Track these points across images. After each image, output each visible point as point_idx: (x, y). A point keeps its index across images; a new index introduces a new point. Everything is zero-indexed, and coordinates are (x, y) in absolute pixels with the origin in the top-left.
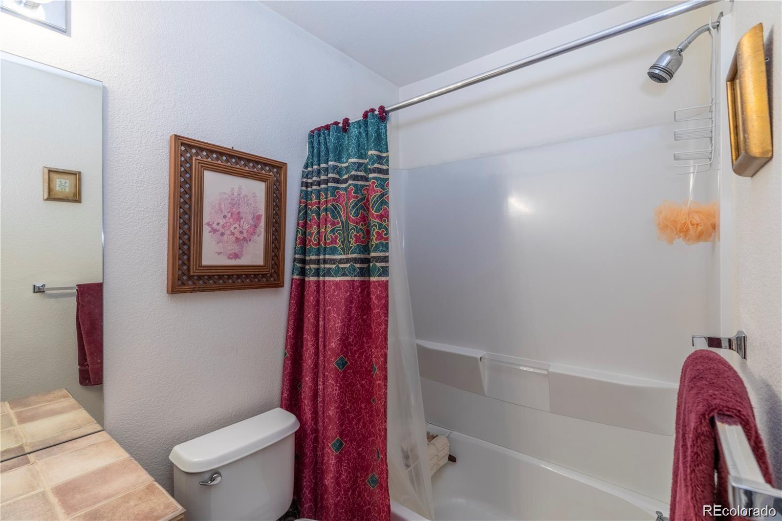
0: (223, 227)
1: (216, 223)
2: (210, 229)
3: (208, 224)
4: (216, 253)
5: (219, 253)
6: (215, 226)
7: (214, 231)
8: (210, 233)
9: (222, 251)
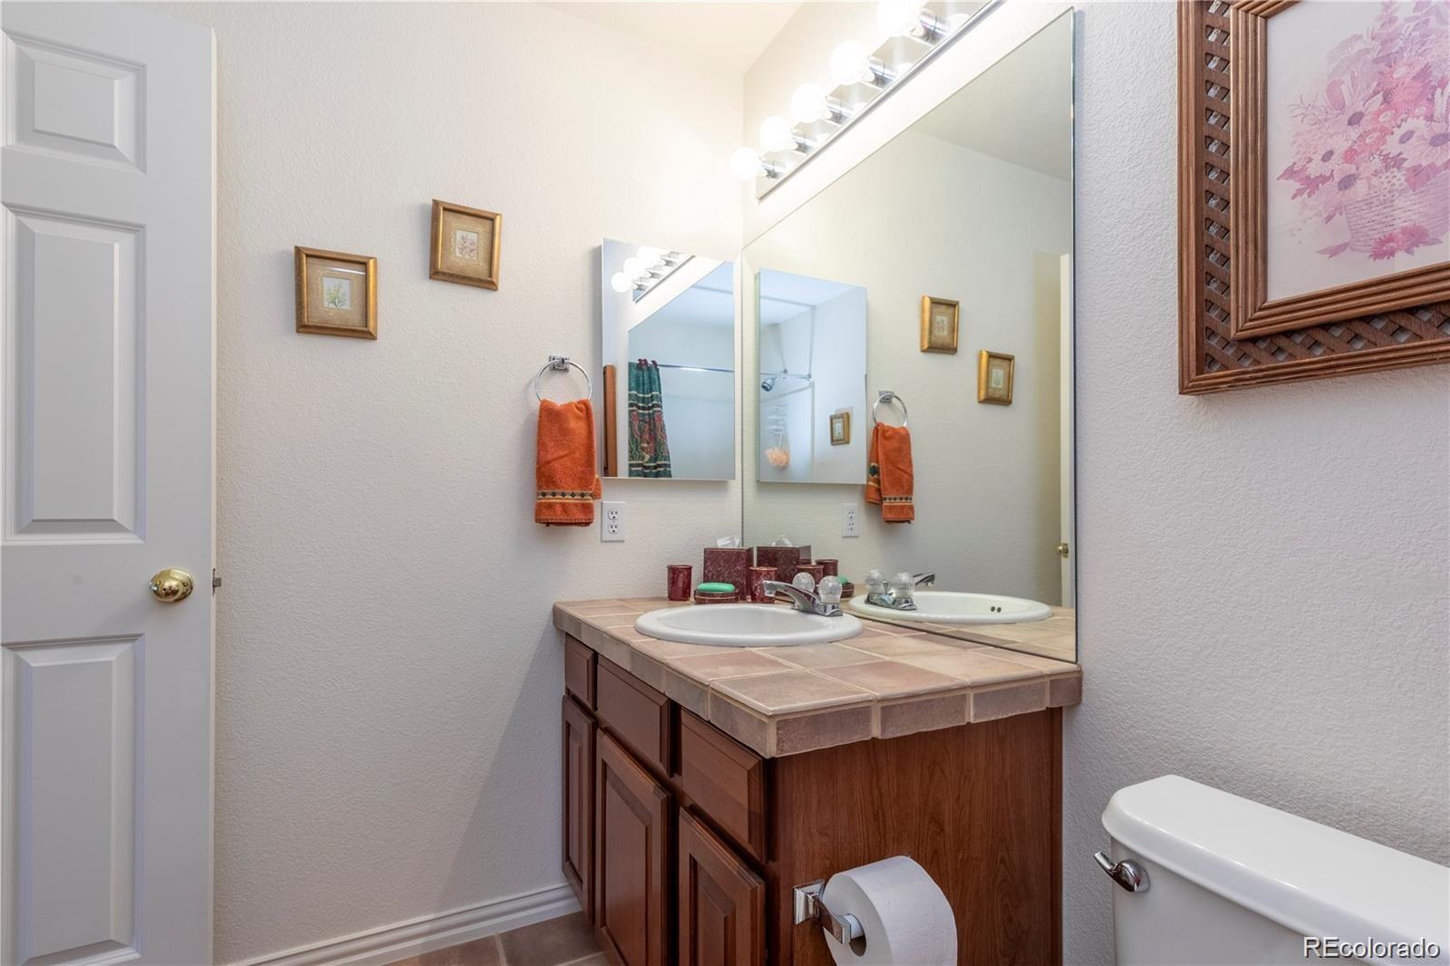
0: (1350, 155)
1: (1317, 158)
2: (1298, 186)
3: (1290, 173)
4: (1322, 252)
5: (1335, 251)
6: (1315, 169)
7: (1311, 185)
8: (1299, 199)
9: (1346, 238)
